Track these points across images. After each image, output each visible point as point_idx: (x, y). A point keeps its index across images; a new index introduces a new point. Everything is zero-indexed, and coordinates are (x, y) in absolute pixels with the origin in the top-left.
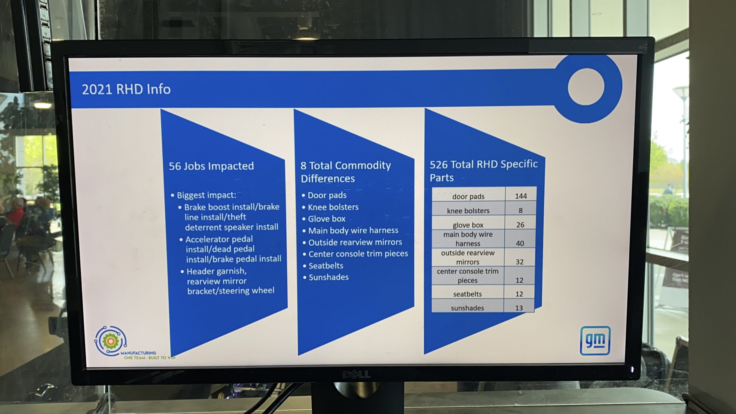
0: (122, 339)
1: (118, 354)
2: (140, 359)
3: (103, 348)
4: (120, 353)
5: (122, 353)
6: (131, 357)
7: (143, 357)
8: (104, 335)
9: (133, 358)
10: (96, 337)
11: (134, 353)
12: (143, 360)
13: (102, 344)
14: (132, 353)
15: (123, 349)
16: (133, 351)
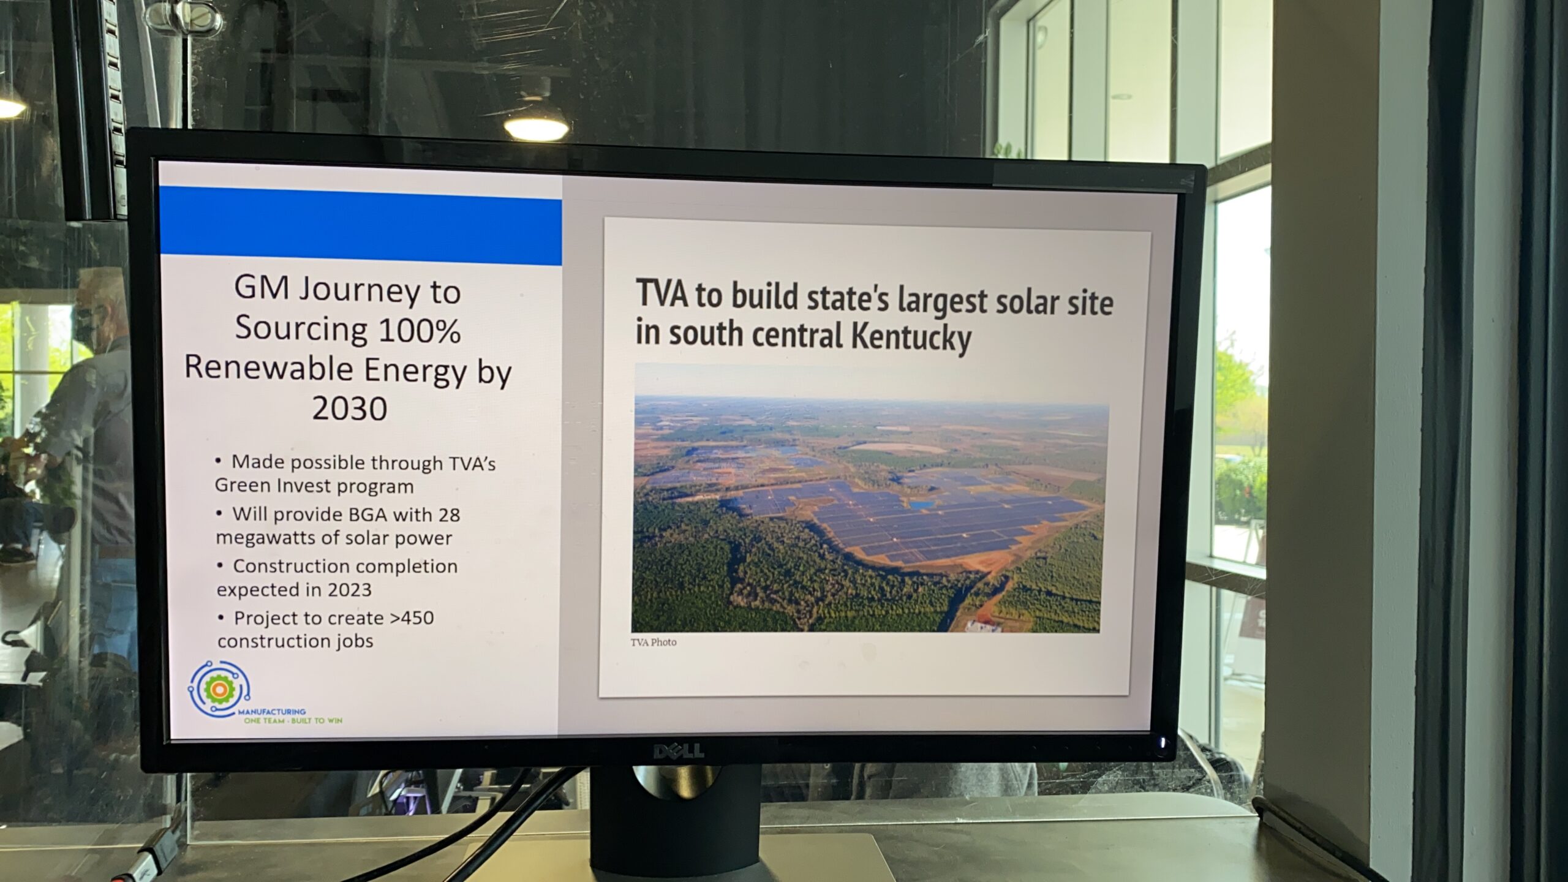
0: (241, 686)
1: (234, 714)
2: (275, 724)
3: (204, 703)
4: (237, 713)
5: (240, 712)
6: (258, 719)
7: (281, 720)
8: (207, 678)
9: (262, 721)
10: (192, 681)
11: (263, 711)
12: (281, 724)
13: (204, 695)
14: (259, 712)
15: (243, 705)
16: (263, 708)
